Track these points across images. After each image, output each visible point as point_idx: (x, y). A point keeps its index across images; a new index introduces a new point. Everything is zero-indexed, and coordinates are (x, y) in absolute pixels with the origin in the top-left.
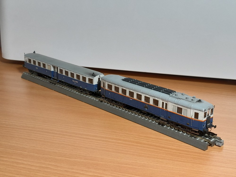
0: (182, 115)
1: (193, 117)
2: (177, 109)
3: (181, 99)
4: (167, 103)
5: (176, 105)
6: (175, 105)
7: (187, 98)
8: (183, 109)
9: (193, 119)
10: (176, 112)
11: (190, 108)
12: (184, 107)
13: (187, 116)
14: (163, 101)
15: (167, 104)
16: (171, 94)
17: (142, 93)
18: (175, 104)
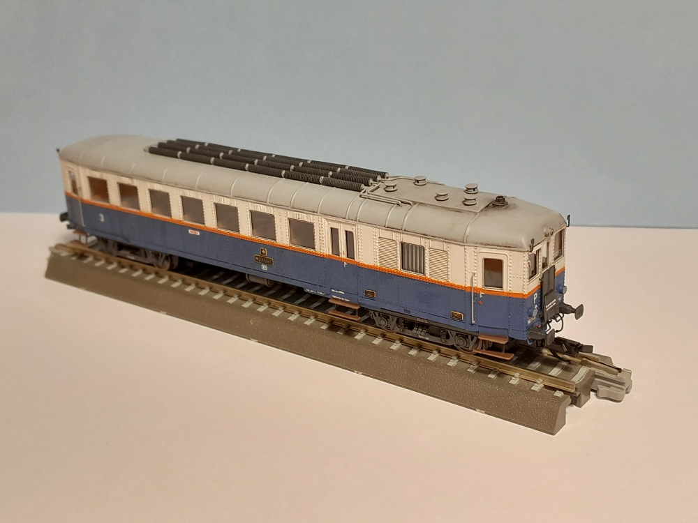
0: (428, 275)
1: (479, 283)
2: (399, 252)
3: (415, 203)
4: (354, 231)
5: (395, 236)
6: (388, 234)
7: (439, 196)
8: (427, 251)
9: (476, 289)
10: (395, 265)
11: (463, 242)
12: (433, 237)
13: (451, 281)
14: (335, 226)
15: (351, 233)
16: (368, 189)
17: (238, 197)
18: (389, 228)
